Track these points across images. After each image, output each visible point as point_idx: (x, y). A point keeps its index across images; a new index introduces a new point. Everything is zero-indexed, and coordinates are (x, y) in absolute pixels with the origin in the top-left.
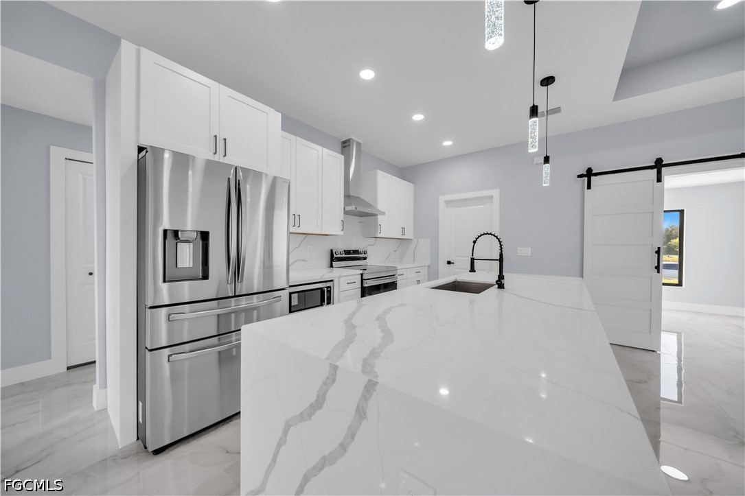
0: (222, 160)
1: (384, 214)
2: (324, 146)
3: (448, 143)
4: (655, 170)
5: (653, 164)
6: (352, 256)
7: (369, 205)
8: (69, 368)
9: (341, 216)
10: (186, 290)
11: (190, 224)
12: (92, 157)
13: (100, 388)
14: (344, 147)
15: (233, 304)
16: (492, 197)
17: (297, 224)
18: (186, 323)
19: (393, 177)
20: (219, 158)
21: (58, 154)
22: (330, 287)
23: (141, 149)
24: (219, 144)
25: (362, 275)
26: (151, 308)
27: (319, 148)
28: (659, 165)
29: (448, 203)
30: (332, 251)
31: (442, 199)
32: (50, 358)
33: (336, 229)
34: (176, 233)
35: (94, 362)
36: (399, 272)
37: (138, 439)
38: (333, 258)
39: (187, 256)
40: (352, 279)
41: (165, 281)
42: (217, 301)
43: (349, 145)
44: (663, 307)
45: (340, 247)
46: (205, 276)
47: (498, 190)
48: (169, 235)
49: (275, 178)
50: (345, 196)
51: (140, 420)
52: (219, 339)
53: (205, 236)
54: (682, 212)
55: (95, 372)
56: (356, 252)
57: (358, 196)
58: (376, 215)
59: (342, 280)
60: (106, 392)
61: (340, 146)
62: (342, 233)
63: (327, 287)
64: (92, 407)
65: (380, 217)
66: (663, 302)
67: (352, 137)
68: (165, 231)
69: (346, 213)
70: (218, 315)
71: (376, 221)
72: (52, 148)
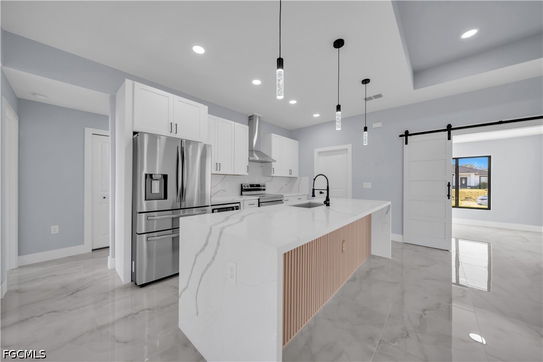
0: (175, 136)
1: (275, 161)
2: (235, 121)
3: (316, 115)
4: (447, 132)
5: (446, 128)
6: (255, 188)
7: (266, 156)
8: (93, 250)
9: (247, 163)
10: (155, 205)
11: (158, 171)
12: (108, 133)
13: (112, 258)
14: (250, 120)
15: (181, 213)
16: (347, 149)
17: (218, 169)
18: (155, 222)
19: (283, 137)
20: (173, 135)
21: (89, 131)
22: (238, 207)
23: (135, 133)
24: (173, 127)
25: (259, 199)
26: (139, 213)
27: (233, 122)
28: (449, 128)
29: (320, 153)
30: (242, 185)
31: (316, 150)
32: (84, 244)
33: (243, 171)
34: (151, 175)
35: (108, 247)
36: (285, 199)
37: (132, 281)
38: (243, 190)
39: (156, 187)
40: (252, 202)
41: (146, 200)
42: (171, 211)
43: (253, 119)
44: (453, 222)
45: (247, 182)
46: (166, 197)
47: (351, 145)
48: (148, 176)
49: (205, 145)
50: (249, 151)
51: (133, 271)
52: (173, 231)
53: (165, 177)
54: (490, 157)
55: (109, 252)
56: (258, 186)
57: (258, 150)
58: (270, 162)
59: (246, 202)
60: (115, 260)
61: (247, 119)
62: (247, 174)
63: (236, 207)
64: (107, 268)
65: (273, 163)
66: (453, 219)
67: (255, 114)
68: (146, 175)
69: (250, 161)
70: (173, 218)
71: (271, 166)
72: (86, 128)
